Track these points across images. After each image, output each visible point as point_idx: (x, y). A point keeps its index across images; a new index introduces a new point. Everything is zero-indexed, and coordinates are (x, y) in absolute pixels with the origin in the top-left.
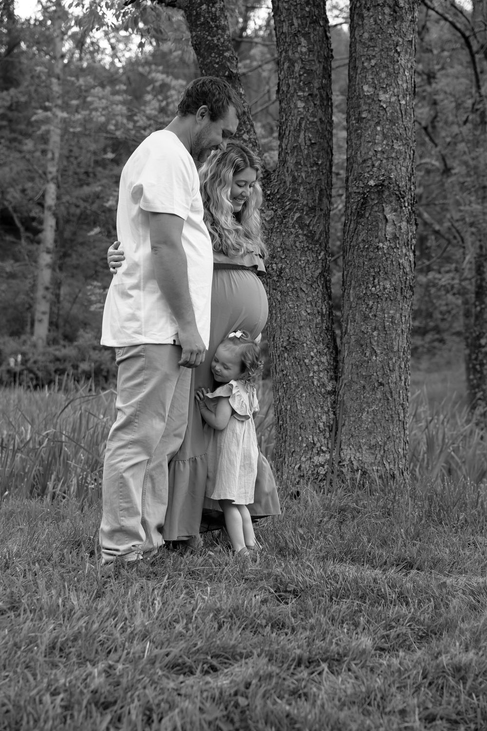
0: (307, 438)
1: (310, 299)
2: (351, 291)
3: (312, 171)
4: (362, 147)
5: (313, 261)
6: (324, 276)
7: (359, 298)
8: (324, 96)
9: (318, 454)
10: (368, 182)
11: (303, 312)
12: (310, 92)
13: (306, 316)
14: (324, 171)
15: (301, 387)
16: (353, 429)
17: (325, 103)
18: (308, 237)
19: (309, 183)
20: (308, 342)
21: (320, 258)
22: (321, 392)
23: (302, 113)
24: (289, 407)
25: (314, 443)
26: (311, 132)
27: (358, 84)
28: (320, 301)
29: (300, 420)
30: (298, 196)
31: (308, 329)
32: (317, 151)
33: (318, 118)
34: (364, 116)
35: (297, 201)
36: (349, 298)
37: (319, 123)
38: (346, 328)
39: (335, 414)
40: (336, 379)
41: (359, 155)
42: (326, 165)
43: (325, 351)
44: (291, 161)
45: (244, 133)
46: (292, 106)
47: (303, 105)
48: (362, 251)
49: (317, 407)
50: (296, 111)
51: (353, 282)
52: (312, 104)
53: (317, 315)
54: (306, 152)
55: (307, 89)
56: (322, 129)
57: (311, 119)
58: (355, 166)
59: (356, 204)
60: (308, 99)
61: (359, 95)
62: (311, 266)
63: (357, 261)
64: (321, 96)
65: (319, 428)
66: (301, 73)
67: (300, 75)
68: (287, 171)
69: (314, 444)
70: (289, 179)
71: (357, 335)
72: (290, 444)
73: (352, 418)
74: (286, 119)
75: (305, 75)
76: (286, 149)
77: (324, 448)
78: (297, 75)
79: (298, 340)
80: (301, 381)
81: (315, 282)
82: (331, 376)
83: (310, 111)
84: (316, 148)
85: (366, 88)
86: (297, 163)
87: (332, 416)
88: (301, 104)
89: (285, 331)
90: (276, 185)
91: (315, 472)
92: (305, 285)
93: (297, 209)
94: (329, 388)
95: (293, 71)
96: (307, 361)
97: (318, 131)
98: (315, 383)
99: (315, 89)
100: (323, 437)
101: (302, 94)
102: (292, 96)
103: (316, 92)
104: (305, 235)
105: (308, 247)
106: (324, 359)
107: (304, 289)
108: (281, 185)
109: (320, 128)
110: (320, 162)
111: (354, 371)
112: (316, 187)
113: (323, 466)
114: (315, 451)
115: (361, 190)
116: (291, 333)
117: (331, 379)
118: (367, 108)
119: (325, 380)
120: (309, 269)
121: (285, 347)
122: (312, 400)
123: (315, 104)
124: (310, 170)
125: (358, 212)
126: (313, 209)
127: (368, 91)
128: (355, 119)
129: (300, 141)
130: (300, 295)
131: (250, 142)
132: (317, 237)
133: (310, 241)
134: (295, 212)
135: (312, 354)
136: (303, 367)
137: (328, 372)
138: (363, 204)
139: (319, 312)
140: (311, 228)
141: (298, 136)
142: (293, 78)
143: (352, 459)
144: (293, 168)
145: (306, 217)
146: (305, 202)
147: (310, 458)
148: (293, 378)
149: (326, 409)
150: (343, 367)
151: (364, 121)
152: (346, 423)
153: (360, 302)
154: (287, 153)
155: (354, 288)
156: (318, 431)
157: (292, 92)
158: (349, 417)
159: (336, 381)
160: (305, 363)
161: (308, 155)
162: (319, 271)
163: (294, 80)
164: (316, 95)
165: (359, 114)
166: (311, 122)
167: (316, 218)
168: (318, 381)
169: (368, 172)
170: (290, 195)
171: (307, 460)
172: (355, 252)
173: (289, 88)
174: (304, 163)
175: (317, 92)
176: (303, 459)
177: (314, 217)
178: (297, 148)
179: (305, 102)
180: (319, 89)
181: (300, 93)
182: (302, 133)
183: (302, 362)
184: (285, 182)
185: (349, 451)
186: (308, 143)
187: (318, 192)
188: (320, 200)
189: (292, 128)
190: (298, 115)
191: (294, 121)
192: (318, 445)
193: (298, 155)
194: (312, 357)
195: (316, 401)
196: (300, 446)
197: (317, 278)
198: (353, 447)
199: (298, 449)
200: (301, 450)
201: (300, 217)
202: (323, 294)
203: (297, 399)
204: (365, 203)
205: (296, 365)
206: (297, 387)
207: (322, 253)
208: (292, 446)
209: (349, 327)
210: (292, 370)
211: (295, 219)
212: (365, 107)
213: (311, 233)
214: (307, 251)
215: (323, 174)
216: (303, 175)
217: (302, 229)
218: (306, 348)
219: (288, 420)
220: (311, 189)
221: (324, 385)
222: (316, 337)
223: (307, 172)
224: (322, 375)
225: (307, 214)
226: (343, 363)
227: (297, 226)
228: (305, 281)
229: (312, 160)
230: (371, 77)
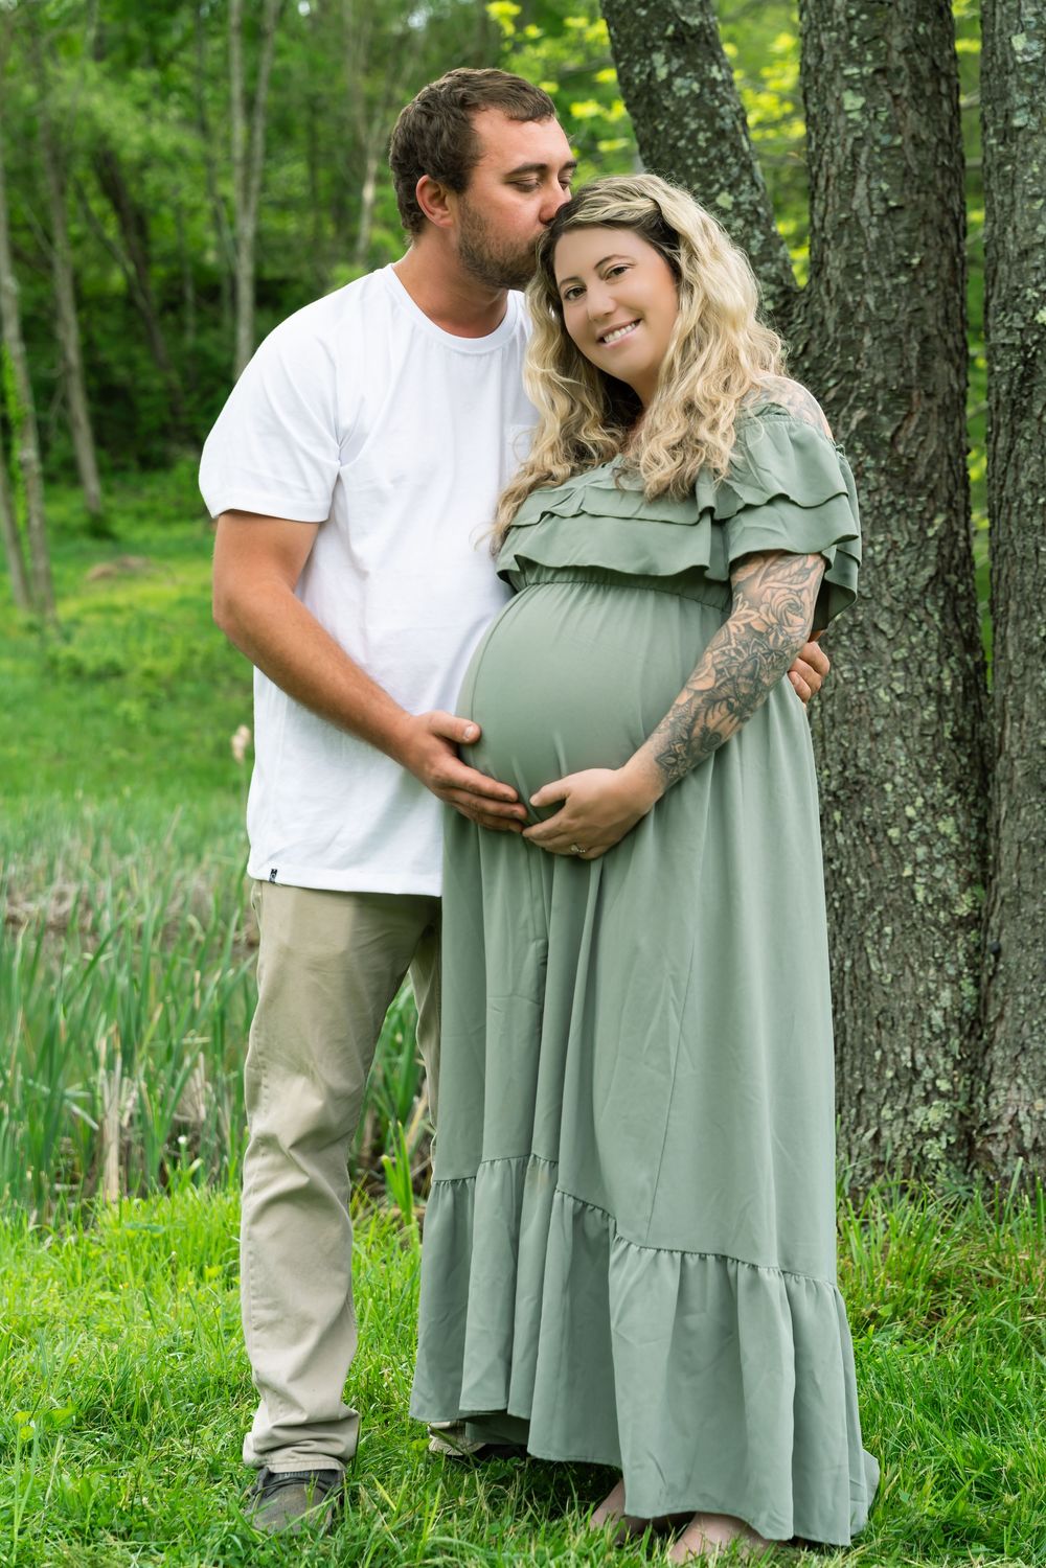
0: (897, 1055)
1: (902, 653)
2: (1009, 632)
3: (896, 288)
4: (1018, 211)
5: (910, 544)
6: (946, 584)
7: (1031, 651)
8: (924, 69)
9: (927, 1101)
10: (1035, 312)
11: (881, 693)
12: (878, 65)
13: (890, 705)
14: (932, 284)
15: (879, 908)
16: (1026, 1029)
17: (929, 89)
18: (893, 475)
19: (888, 323)
20: (898, 779)
21: (930, 533)
22: (936, 923)
23: (858, 126)
24: (848, 963)
25: (914, 1068)
26: (886, 177)
27: (1001, 32)
28: (933, 658)
29: (878, 1002)
30: (858, 360)
31: (898, 741)
32: (908, 230)
33: (907, 134)
34: (1017, 122)
35: (856, 375)
36: (1004, 649)
37: (909, 149)
38: (1001, 735)
39: (977, 983)
40: (985, 881)
41: (1010, 236)
42: (938, 267)
43: (950, 802)
44: (835, 260)
45: (721, 189)
46: (832, 108)
47: (860, 101)
48: (1030, 515)
49: (924, 964)
50: (841, 122)
51: (1013, 606)
52: (887, 96)
53: (924, 699)
54: (874, 234)
55: (869, 57)
56: (922, 164)
57: (885, 140)
58: (1003, 267)
59: (1006, 379)
60: (874, 84)
61: (1005, 63)
62: (903, 559)
63: (1018, 544)
64: (915, 71)
65: (931, 1026)
66: (853, 12)
67: (850, 19)
68: (828, 293)
69: (916, 1072)
70: (832, 315)
71: (1029, 757)
72: (852, 1069)
73: (1022, 999)
74: (818, 146)
75: (864, 17)
76: (822, 228)
77: (943, 1085)
78: (842, 19)
79: (867, 772)
80: (880, 890)
81: (917, 603)
82: (970, 875)
83: (882, 118)
84: (905, 220)
85: (1019, 42)
86: (851, 269)
87: (969, 991)
88: (853, 102)
89: (834, 747)
90: (801, 331)
91: (915, 1153)
92: (886, 615)
93: (858, 398)
94: (962, 910)
95: (830, 10)
96: (894, 833)
97: (907, 172)
98: (920, 896)
99: (895, 54)
100: (941, 1050)
101: (856, 70)
102: (831, 80)
103: (895, 60)
104: (883, 470)
105: (892, 504)
106: (946, 826)
107: (884, 626)
108: (815, 332)
109: (913, 163)
110: (915, 261)
111: (1025, 861)
112: (908, 332)
113: (937, 1135)
114: (918, 1091)
115: (1016, 339)
116: (850, 754)
117: (971, 881)
118: (1026, 99)
119: (951, 885)
120: (898, 569)
121: (834, 794)
122: (910, 943)
123: (896, 97)
124: (888, 285)
125: (1014, 403)
126: (902, 395)
127: (1025, 52)
128: (996, 132)
129: (855, 204)
130: (874, 643)
131: (739, 215)
132: (919, 474)
133: (899, 488)
134: (853, 408)
135: (910, 812)
136: (884, 852)
137: (959, 863)
138: (1023, 379)
139: (929, 691)
140: (901, 449)
141: (851, 192)
142: (830, 29)
143: (1022, 1117)
144: (840, 280)
145: (884, 419)
146: (879, 378)
147: (906, 1112)
148: (857, 883)
149: (952, 971)
150: (998, 849)
151: (1021, 136)
152: (1008, 1012)
153: (1032, 661)
154: (824, 240)
155: (1017, 620)
156: (927, 1034)
157: (829, 67)
158: (1016, 994)
159: (985, 887)
160: (890, 840)
161: (881, 242)
162: (929, 571)
163: (834, 34)
164: (899, 70)
165: (1007, 117)
166: (885, 149)
167: (915, 420)
168: (929, 888)
169: (1037, 284)
170: (837, 360)
171: (896, 1117)
172: (1014, 519)
173: (821, 57)
174: (871, 266)
175: (902, 62)
176: (887, 1114)
177: (910, 414)
178: (849, 225)
179: (866, 94)
180: (905, 51)
181: (851, 71)
182: (862, 182)
183: (879, 837)
184: (823, 323)
185: (1014, 1094)
186: (879, 208)
187: (915, 344)
188: (924, 367)
189: (834, 170)
190: (849, 131)
191: (838, 150)
192: (928, 1073)
193: (852, 243)
194: (911, 821)
195: (923, 949)
196: (879, 1077)
197: (923, 592)
198: (1026, 1081)
199: (872, 1085)
200: (879, 1089)
201: (865, 420)
202: (943, 637)
203: (868, 943)
204: (1030, 376)
205: (865, 846)
206: (869, 907)
207: (939, 520)
208: (857, 1074)
209: (1007, 733)
210: (853, 860)
211: (853, 426)
212: (1020, 98)
213: (899, 463)
214: (890, 516)
215: (929, 293)
216: (870, 299)
217: (874, 454)
218: (891, 797)
219: (847, 1000)
220: (893, 338)
221: (946, 901)
222: (923, 763)
223: (881, 291)
224: (939, 871)
225: (885, 411)
226: (997, 837)
227: (859, 445)
228: (886, 603)
229: (893, 256)
230: (1032, 10)
